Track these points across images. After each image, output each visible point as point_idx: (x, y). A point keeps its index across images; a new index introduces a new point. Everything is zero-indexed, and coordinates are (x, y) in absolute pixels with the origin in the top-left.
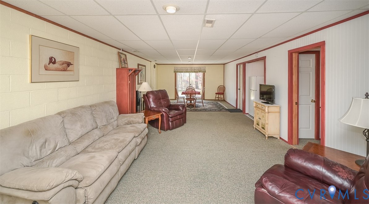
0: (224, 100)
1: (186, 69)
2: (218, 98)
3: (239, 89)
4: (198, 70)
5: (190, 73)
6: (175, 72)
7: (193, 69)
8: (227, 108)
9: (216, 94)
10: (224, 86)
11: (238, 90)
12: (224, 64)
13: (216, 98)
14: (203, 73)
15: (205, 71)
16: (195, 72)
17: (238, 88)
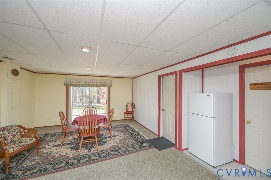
0: (133, 119)
1: (85, 81)
2: (127, 117)
3: (163, 110)
4: (101, 84)
5: (91, 88)
6: (67, 86)
7: (95, 81)
8: (148, 139)
9: (125, 113)
10: (133, 103)
11: (161, 111)
12: (133, 78)
13: (124, 118)
14: (108, 88)
15: (111, 86)
16: (97, 86)
17: (161, 108)
